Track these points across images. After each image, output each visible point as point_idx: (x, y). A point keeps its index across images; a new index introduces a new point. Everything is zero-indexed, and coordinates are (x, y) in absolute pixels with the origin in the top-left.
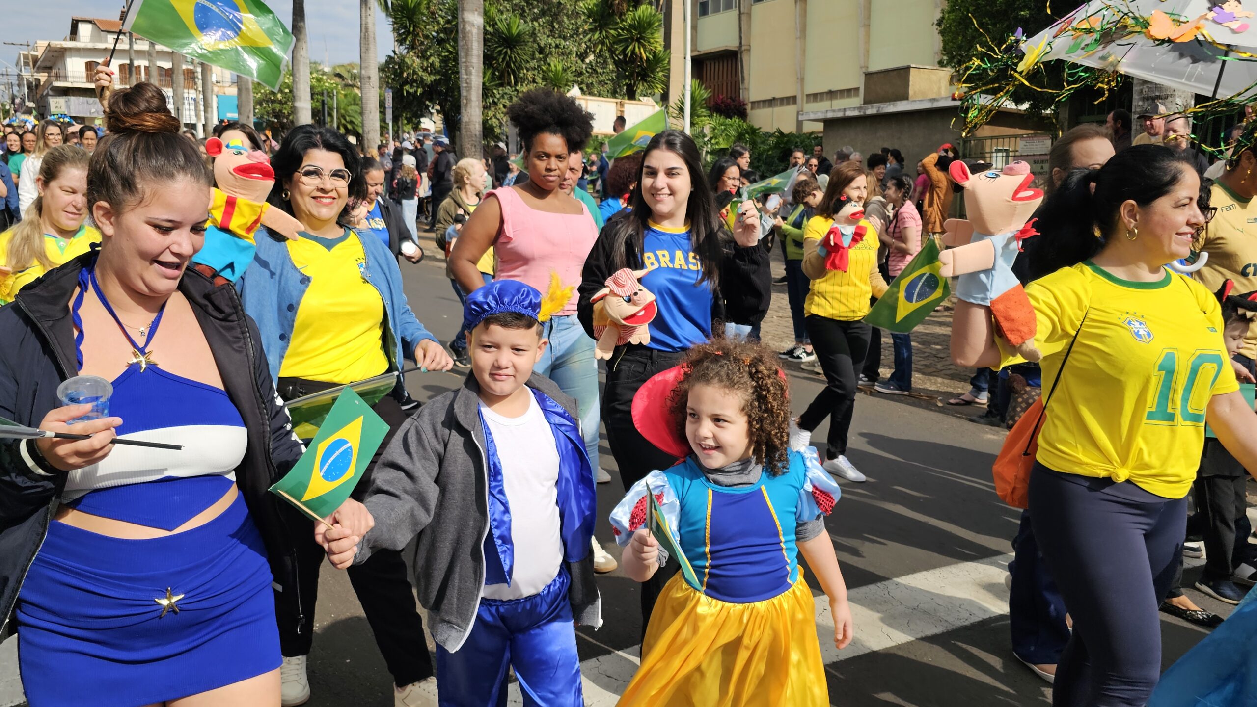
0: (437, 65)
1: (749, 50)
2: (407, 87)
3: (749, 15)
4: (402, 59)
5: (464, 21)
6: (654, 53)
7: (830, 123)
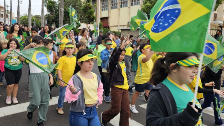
0: (55, 16)
1: (110, 17)
2: (49, 20)
3: (110, 11)
4: (49, 15)
5: (60, 9)
6: (93, 17)
7: (122, 30)
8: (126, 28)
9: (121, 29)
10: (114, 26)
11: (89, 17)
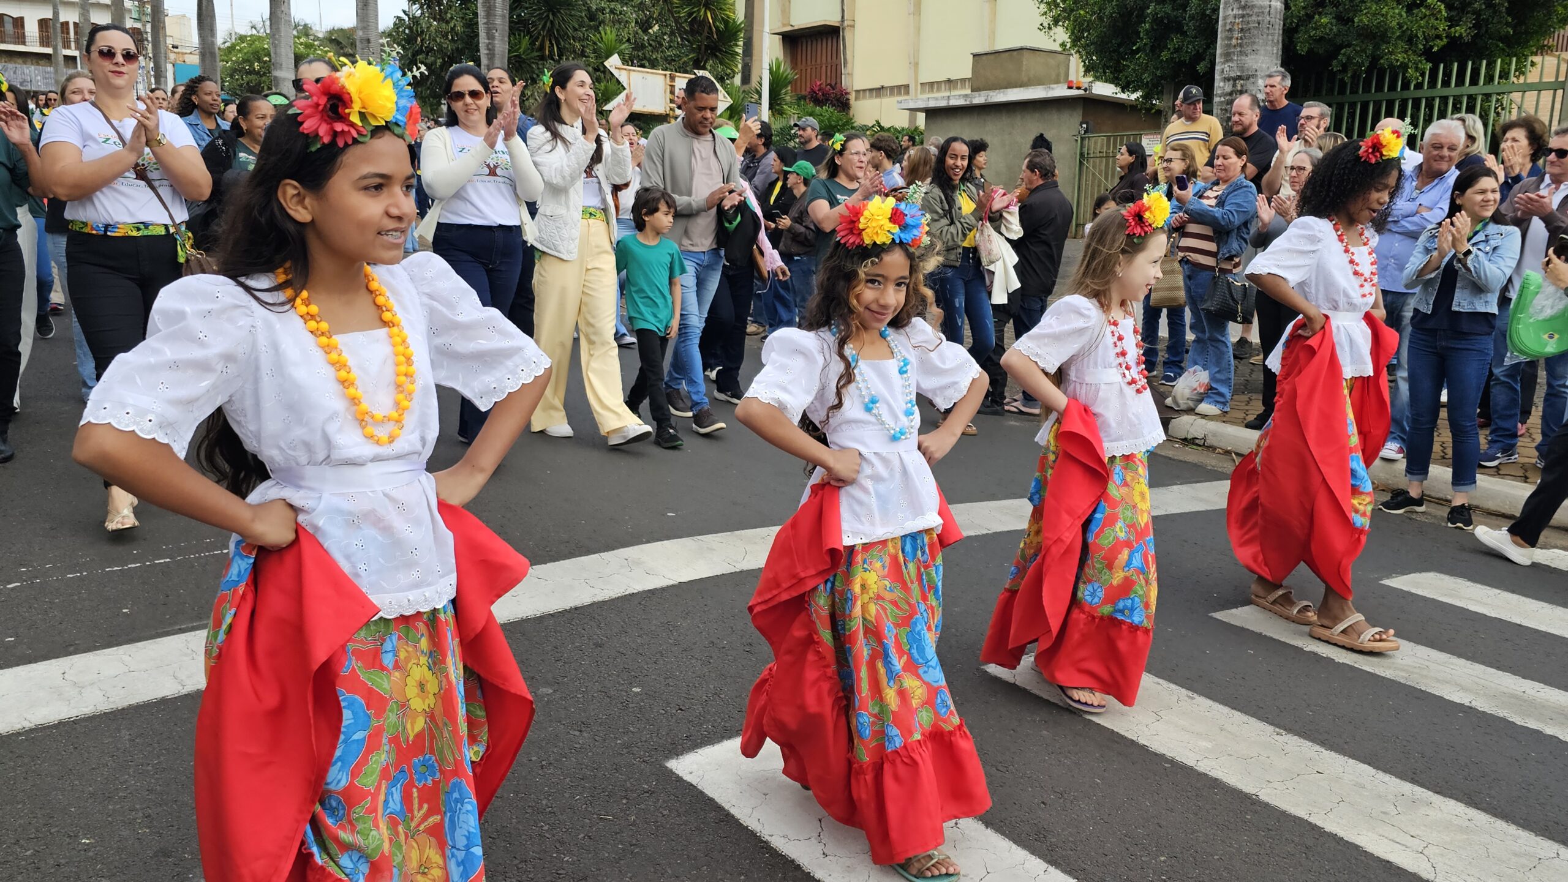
1: (853, 26)
6: (726, 22)
7: (932, 113)
8: (958, 98)
9: (922, 105)
10: (879, 91)
11: (697, 26)
